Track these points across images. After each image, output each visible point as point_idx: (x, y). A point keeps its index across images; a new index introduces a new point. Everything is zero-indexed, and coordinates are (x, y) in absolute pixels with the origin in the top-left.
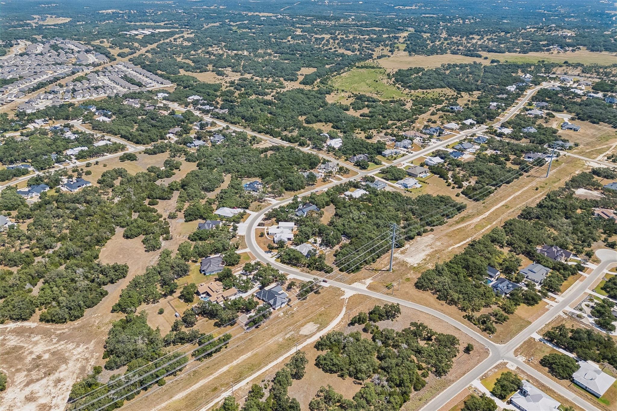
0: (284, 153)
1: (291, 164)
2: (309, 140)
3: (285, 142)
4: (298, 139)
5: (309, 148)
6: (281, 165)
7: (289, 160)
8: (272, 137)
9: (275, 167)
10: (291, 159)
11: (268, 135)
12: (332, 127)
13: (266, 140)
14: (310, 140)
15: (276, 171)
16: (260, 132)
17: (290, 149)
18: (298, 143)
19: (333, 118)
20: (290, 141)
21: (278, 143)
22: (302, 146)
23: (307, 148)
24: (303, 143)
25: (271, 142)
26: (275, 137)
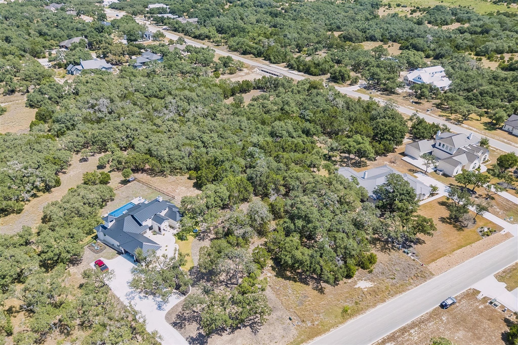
0: (288, 97)
1: (307, 133)
2: (353, 70)
3: (296, 72)
4: (327, 67)
5: (356, 87)
6: (273, 134)
7: (302, 117)
8: (267, 62)
9: (255, 139)
10: (309, 114)
11: (260, 59)
12: (400, 49)
13: (253, 67)
14: (356, 68)
15: (251, 155)
16: (245, 53)
17: (307, 86)
18: (329, 75)
19: (400, 33)
20: (307, 71)
21: (278, 74)
22: (338, 81)
23: (353, 86)
24: (342, 74)
25: (262, 71)
26: (274, 63)
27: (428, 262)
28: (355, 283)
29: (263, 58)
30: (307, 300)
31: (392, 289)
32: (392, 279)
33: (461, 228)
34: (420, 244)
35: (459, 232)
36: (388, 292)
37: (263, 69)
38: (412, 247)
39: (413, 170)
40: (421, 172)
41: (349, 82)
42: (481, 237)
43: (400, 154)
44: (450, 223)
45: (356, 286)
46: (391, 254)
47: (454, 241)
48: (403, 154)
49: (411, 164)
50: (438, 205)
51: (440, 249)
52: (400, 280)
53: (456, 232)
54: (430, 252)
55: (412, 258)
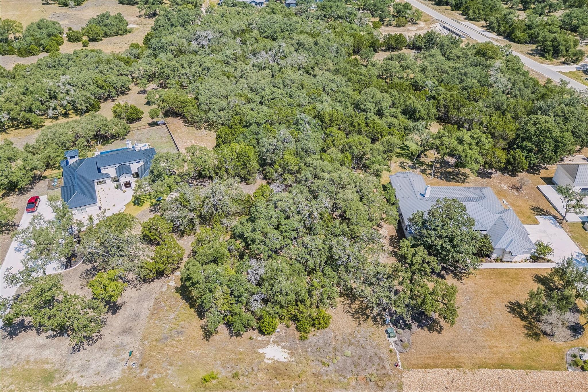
3: (492, 35)
5: (570, 68)
8: (462, 18)
10: (438, 89)
13: (435, 22)
16: (440, 3)
17: (473, 51)
20: (510, 35)
21: (461, 34)
22: (546, 55)
23: (567, 66)
24: (556, 44)
25: (444, 27)
26: (471, 20)
27: (414, 365)
28: (265, 344)
29: (461, 12)
30: (177, 339)
31: (308, 380)
32: (324, 364)
33: (537, 334)
34: (430, 329)
35: (526, 340)
36: (297, 382)
37: (446, 25)
38: (410, 328)
39: (542, 210)
40: (555, 217)
41: (562, 59)
42: (566, 366)
43: (543, 178)
44: (523, 318)
45: (261, 351)
46: (363, 325)
47: (500, 350)
48: (549, 181)
49: (548, 199)
50: (531, 279)
51: (458, 352)
52: (337, 371)
53: (521, 338)
54: (435, 349)
55: (392, 346)
